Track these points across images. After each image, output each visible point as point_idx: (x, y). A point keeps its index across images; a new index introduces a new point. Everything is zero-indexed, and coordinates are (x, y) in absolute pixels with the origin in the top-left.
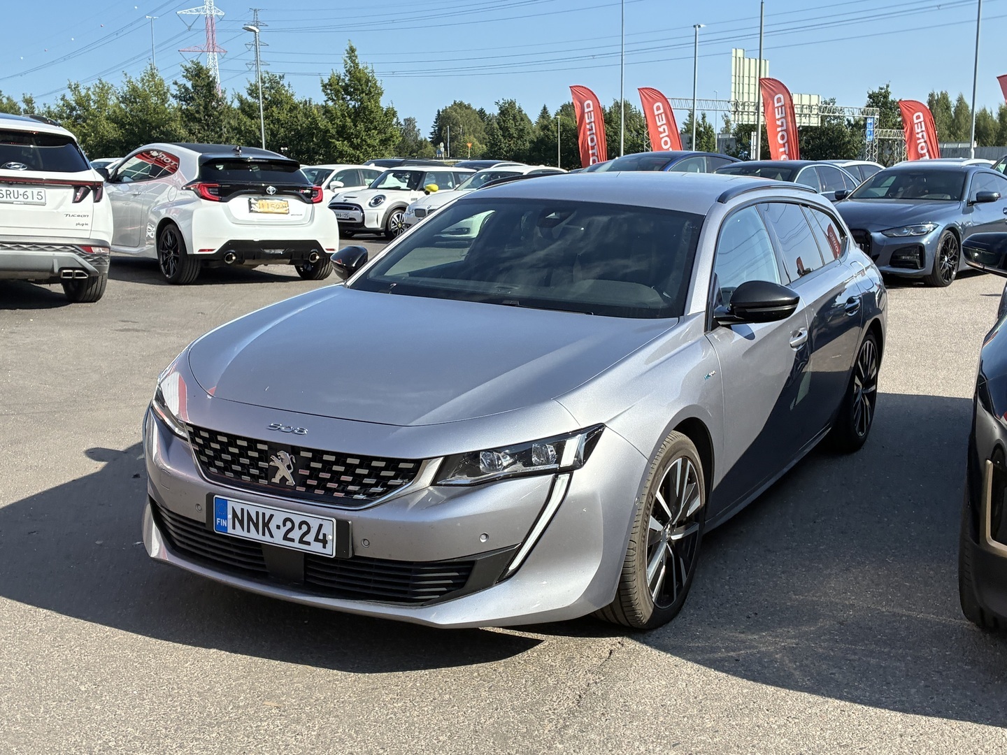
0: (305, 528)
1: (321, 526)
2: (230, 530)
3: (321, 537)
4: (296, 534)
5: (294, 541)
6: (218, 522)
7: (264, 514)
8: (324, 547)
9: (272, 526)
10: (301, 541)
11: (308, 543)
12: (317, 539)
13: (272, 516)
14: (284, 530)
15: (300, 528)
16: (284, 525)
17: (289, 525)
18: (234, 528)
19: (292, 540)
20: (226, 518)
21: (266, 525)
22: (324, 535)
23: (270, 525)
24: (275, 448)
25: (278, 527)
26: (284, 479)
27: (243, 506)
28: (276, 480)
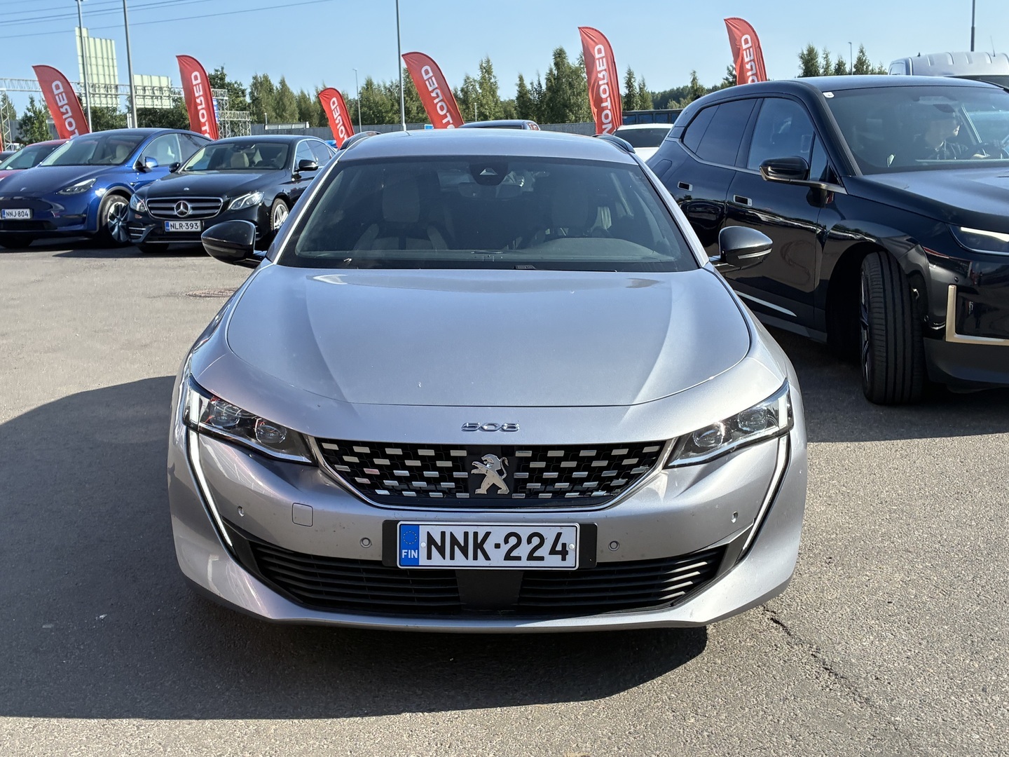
0: (536, 541)
1: (559, 535)
2: (423, 561)
3: (559, 548)
4: (523, 551)
5: (520, 560)
6: (404, 554)
7: (476, 534)
8: (564, 559)
9: (488, 546)
10: (531, 557)
11: (542, 558)
12: (553, 552)
13: (488, 534)
14: (505, 548)
15: (529, 541)
16: (506, 541)
17: (513, 541)
18: (429, 557)
19: (519, 558)
20: (416, 548)
21: (479, 546)
22: (564, 545)
23: (484, 546)
24: (477, 452)
25: (498, 546)
26: (494, 488)
27: (443, 528)
28: (482, 490)
